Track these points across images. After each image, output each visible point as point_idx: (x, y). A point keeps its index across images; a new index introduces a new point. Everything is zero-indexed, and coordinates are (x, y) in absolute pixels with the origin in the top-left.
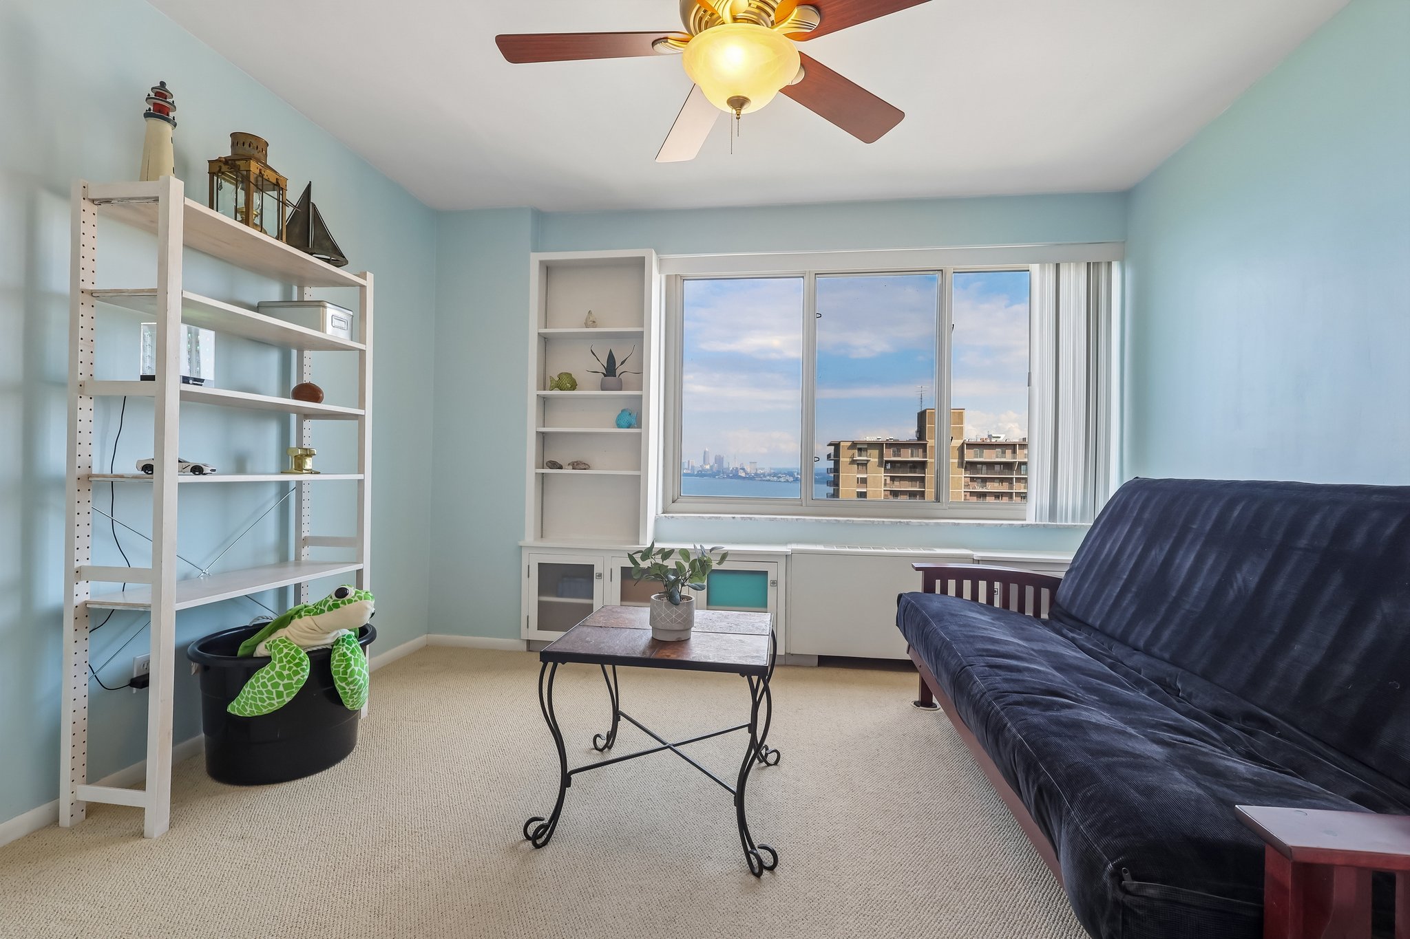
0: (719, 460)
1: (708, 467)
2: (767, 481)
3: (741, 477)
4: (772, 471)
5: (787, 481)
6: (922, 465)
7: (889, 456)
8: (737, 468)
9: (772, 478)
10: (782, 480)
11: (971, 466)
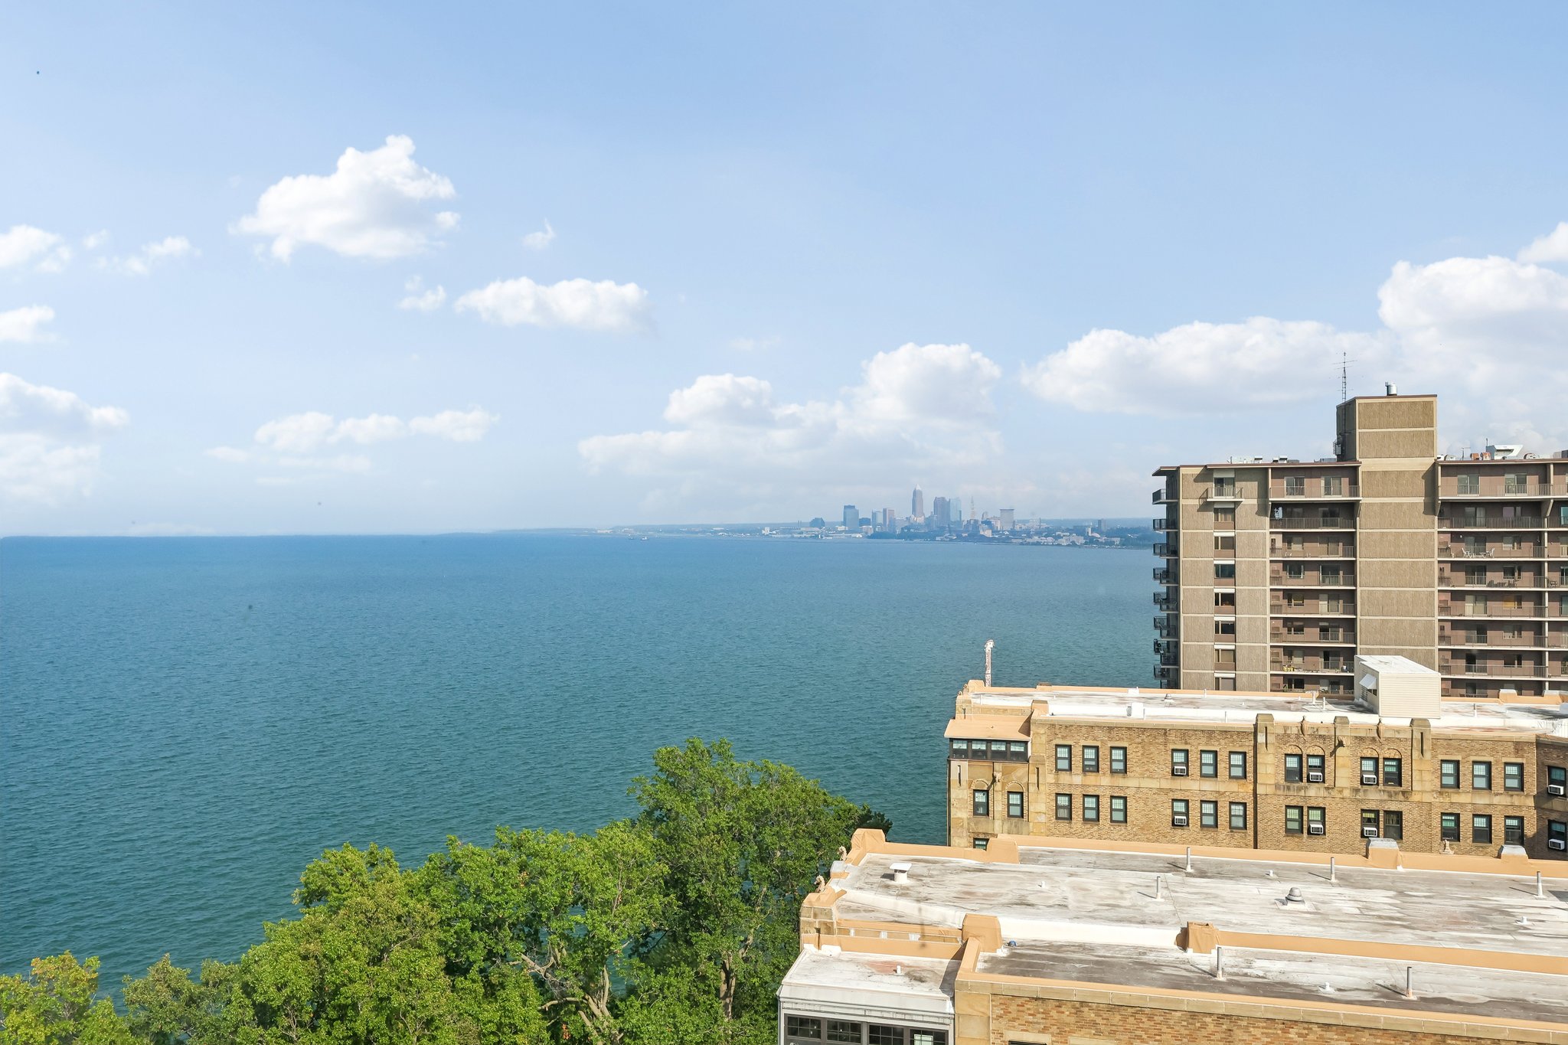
0: (942, 505)
1: (920, 520)
2: (1033, 544)
3: (983, 539)
4: (1044, 525)
5: (1074, 544)
6: (1350, 510)
7: (1280, 491)
8: (976, 521)
9: (1043, 540)
10: (1064, 542)
11: (1451, 510)
